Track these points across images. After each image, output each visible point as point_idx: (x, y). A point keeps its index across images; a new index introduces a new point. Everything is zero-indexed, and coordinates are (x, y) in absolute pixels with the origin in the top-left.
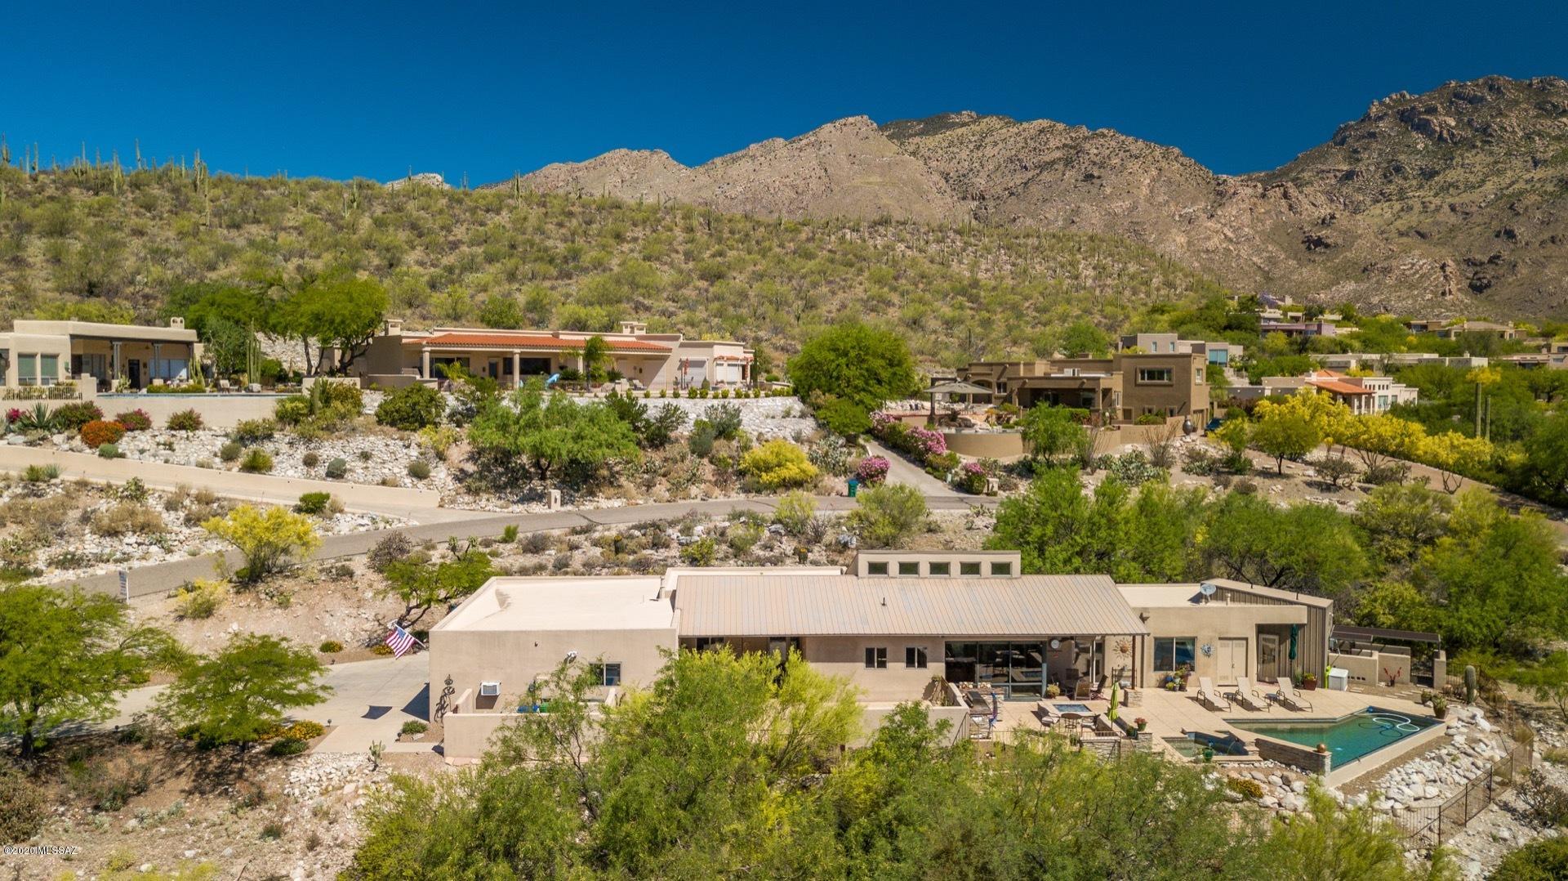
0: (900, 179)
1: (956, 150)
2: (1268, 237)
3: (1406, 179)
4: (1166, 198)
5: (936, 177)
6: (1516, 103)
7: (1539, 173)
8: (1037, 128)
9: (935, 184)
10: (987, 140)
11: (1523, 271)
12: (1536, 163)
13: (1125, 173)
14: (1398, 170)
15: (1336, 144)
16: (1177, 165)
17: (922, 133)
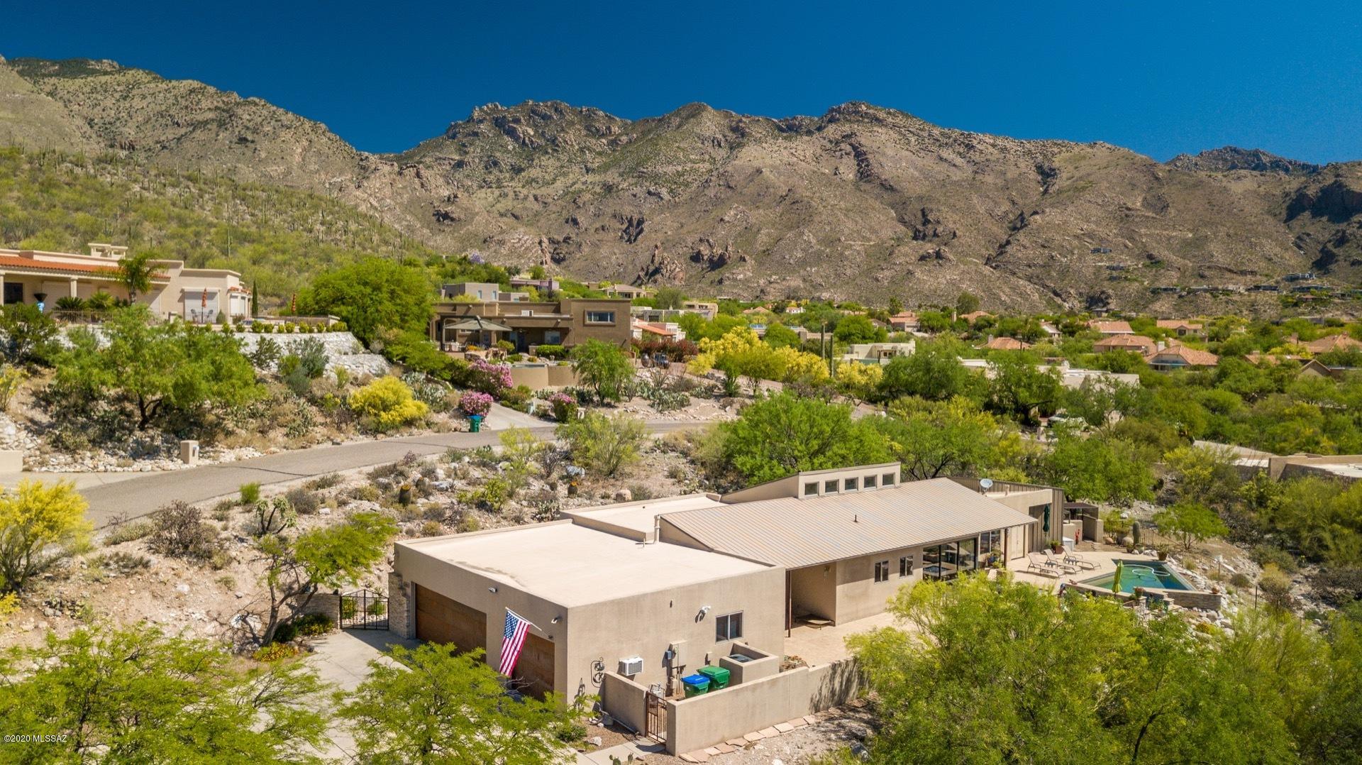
0: (37, 118)
1: (99, 97)
2: (407, 208)
3: (501, 171)
4: (317, 167)
5: (79, 121)
6: (573, 123)
7: (590, 178)
8: (187, 88)
9: (78, 128)
10: (135, 92)
11: (586, 250)
12: (588, 171)
13: (279, 141)
14: (496, 164)
15: (449, 138)
16: (325, 140)
17: (57, 74)
